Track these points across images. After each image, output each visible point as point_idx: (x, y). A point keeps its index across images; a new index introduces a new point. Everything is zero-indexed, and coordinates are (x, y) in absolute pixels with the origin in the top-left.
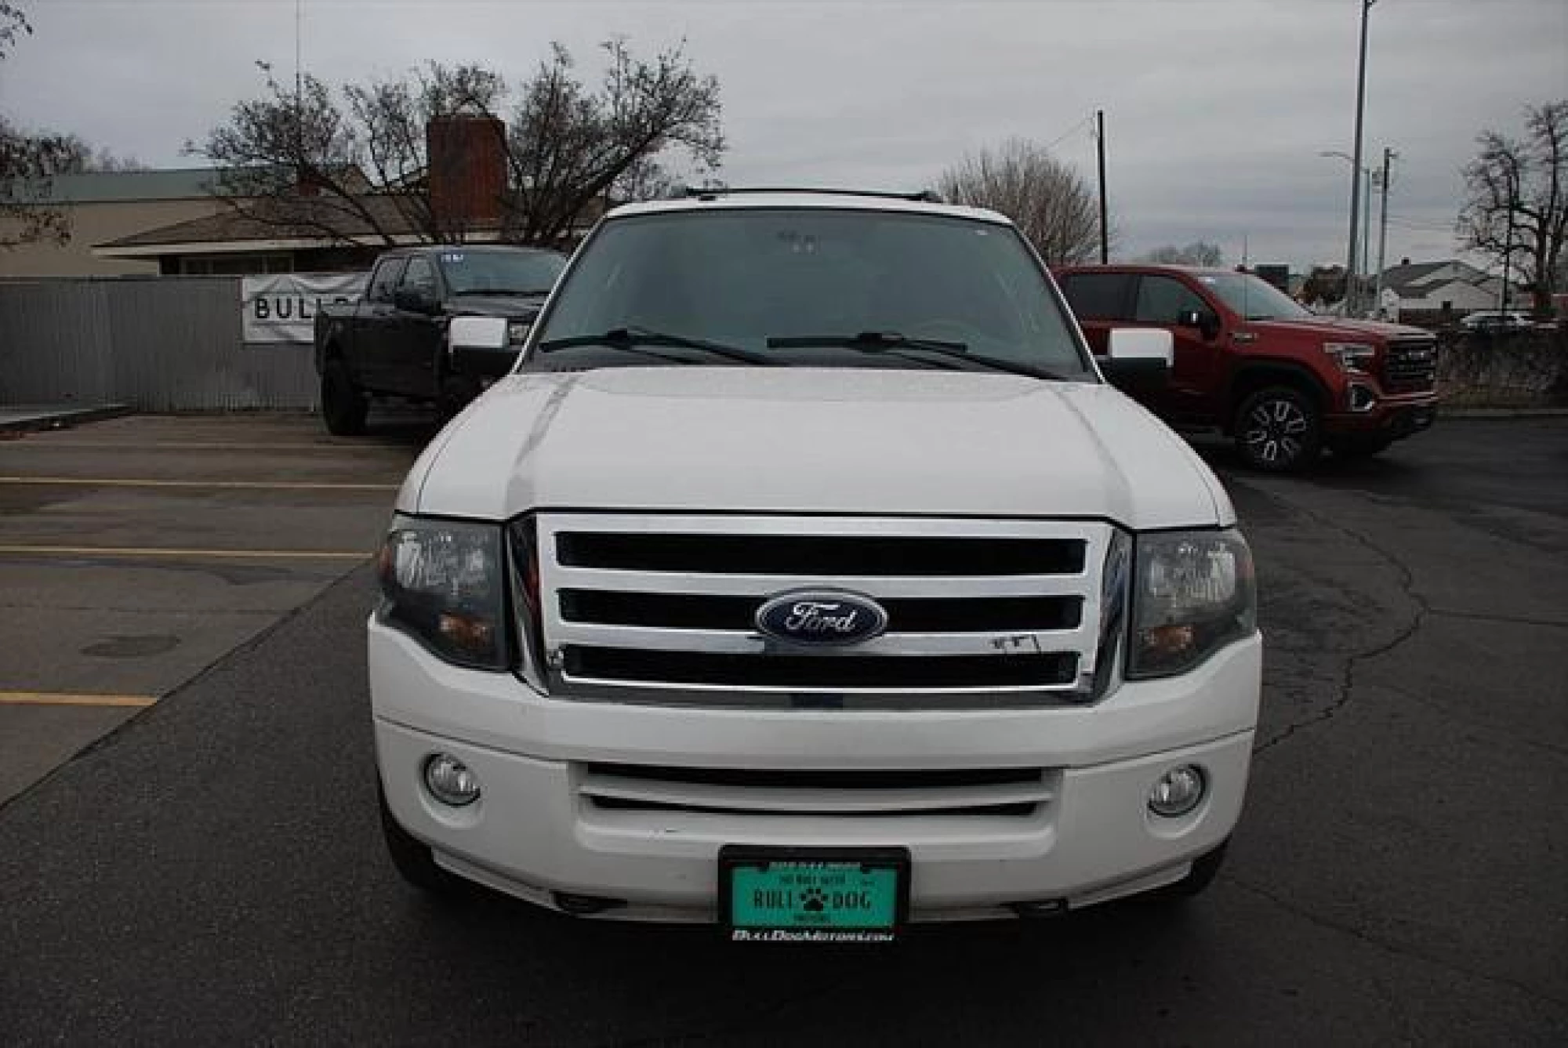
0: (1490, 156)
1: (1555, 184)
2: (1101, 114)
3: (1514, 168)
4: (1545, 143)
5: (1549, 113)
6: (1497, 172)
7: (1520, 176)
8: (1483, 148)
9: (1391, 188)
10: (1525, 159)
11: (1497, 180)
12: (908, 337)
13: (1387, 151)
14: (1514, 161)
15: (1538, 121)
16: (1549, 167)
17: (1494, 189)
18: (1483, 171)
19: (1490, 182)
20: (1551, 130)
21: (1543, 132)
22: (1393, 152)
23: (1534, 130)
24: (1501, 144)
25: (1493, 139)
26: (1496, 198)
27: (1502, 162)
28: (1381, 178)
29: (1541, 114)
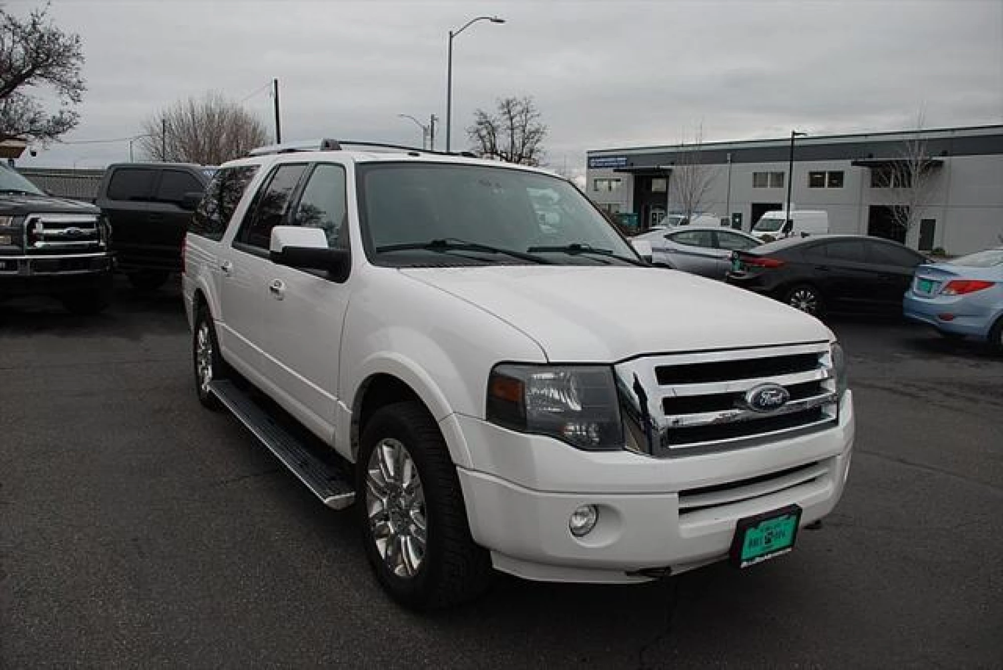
0: (480, 124)
1: (513, 142)
2: (276, 82)
3: (493, 131)
4: (507, 119)
5: (508, 103)
6: (484, 132)
7: (496, 135)
8: (477, 118)
9: (435, 138)
10: (499, 126)
11: (485, 137)
12: (593, 247)
13: (432, 117)
14: (493, 128)
15: (503, 106)
16: (509, 132)
17: (483, 141)
18: (477, 131)
19: (482, 138)
20: (509, 112)
21: (505, 113)
22: (436, 117)
23: (501, 112)
24: (485, 117)
25: (482, 114)
26: (485, 147)
27: (487, 128)
28: (430, 132)
29: (504, 103)
